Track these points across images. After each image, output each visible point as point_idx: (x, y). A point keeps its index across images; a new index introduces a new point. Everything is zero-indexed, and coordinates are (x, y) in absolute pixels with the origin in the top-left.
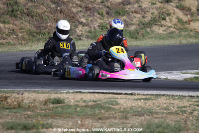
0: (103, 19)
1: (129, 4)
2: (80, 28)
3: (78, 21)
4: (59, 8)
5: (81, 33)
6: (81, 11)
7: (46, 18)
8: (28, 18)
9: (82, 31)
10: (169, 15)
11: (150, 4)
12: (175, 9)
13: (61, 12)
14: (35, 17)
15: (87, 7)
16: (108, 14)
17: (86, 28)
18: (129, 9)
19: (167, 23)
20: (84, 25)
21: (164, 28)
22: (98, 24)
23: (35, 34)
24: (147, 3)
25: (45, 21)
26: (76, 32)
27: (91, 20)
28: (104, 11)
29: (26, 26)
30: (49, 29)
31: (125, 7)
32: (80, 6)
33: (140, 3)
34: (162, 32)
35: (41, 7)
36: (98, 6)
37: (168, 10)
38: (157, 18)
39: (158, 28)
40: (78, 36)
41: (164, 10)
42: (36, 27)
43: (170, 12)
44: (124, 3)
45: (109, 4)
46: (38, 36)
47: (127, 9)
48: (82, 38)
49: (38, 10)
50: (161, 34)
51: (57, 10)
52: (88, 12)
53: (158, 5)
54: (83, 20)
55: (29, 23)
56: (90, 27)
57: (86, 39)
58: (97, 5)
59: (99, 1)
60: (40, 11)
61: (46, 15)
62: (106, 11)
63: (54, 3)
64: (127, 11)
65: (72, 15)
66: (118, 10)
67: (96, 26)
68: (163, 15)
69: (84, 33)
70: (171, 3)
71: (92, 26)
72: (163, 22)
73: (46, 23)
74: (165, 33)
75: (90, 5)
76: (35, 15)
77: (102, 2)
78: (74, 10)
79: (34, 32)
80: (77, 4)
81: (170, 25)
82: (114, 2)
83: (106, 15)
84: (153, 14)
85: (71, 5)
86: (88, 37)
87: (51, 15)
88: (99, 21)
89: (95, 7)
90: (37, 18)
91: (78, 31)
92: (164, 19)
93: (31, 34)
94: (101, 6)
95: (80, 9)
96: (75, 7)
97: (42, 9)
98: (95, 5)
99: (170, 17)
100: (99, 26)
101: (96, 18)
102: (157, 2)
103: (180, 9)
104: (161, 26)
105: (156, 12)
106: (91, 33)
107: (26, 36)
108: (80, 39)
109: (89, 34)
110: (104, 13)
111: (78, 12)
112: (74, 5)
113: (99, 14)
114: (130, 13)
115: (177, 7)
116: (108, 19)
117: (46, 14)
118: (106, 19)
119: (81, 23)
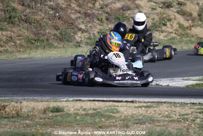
0: (103, 26)
1: (130, 9)
2: (80, 35)
3: (77, 27)
4: (57, 14)
5: (80, 39)
6: (80, 17)
7: (45, 24)
8: (27, 25)
9: (81, 37)
10: (170, 20)
11: (150, 9)
12: (176, 14)
13: (59, 19)
14: (33, 24)
15: (86, 13)
16: (107, 19)
17: (85, 34)
18: (129, 14)
19: (168, 29)
20: (83, 31)
21: (165, 34)
22: (97, 31)
23: (33, 41)
24: (147, 8)
25: (43, 28)
26: (75, 38)
27: (90, 26)
28: (104, 17)
29: (25, 33)
30: (48, 36)
31: (125, 12)
32: (79, 12)
33: (140, 8)
34: (163, 38)
35: (39, 13)
36: (97, 12)
37: (168, 15)
38: (158, 24)
39: (158, 34)
40: (77, 42)
41: (164, 16)
42: (34, 34)
43: (171, 17)
44: (124, 8)
45: (109, 10)
46: (36, 43)
47: (127, 15)
48: (82, 45)
49: (36, 17)
50: (161, 40)
51: (55, 16)
52: (88, 18)
53: (159, 10)
54: (82, 26)
55: (27, 30)
56: (90, 33)
57: (85, 46)
58: (96, 10)
59: (99, 7)
60: (38, 18)
61: (44, 22)
62: (106, 17)
63: (52, 9)
64: (127, 17)
65: (72, 21)
66: (118, 16)
67: (95, 32)
68: (164, 20)
69: (83, 39)
70: (172, 9)
71: (91, 32)
72: (164, 28)
73: (45, 30)
74: (166, 39)
75: (89, 11)
76: (33, 21)
77: (102, 8)
78: (73, 16)
79: (32, 39)
80: (76, 10)
81: (171, 30)
82: (113, 8)
83: (106, 21)
84: (153, 19)
85: (70, 11)
86: (87, 44)
87: (49, 22)
88: (99, 27)
89: (94, 13)
90: (35, 25)
91: (77, 38)
92: (165, 25)
93: (29, 41)
94: (100, 12)
95: (79, 15)
96: (74, 13)
97: (40, 15)
98: (94, 11)
99: (171, 23)
100: (98, 32)
101: (95, 24)
102: (158, 8)
103: (181, 14)
104: (162, 32)
105: (157, 18)
106: (90, 39)
107: (24, 44)
108: (79, 46)
109: (89, 41)
110: (104, 19)
111: (76, 19)
112: (73, 11)
113: (98, 20)
114: (131, 19)
115: (178, 12)
116: (108, 25)
117: (45, 20)
118: (106, 25)
119: (80, 29)
